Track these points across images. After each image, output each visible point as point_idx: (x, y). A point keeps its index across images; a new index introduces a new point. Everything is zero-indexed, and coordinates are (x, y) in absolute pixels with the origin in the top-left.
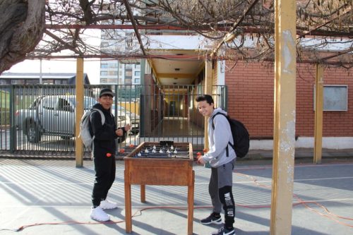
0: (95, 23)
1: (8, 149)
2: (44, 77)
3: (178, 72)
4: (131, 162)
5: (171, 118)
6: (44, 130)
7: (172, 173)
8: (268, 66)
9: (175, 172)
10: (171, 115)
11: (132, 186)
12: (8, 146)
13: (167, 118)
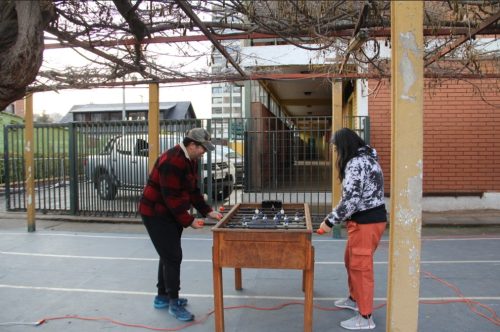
0: (150, 37)
1: (68, 209)
2: (128, 109)
3: (308, 97)
4: (221, 236)
5: (308, 163)
6: (119, 182)
7: (282, 251)
8: (429, 84)
9: (287, 250)
10: (308, 158)
11: (224, 269)
12: (68, 205)
13: (301, 163)
